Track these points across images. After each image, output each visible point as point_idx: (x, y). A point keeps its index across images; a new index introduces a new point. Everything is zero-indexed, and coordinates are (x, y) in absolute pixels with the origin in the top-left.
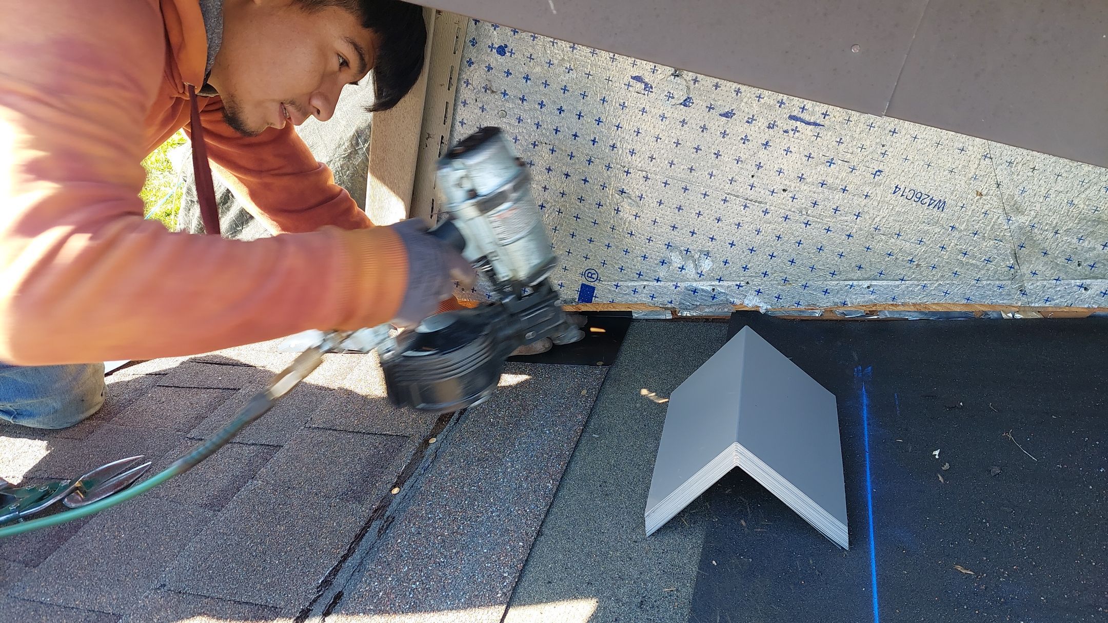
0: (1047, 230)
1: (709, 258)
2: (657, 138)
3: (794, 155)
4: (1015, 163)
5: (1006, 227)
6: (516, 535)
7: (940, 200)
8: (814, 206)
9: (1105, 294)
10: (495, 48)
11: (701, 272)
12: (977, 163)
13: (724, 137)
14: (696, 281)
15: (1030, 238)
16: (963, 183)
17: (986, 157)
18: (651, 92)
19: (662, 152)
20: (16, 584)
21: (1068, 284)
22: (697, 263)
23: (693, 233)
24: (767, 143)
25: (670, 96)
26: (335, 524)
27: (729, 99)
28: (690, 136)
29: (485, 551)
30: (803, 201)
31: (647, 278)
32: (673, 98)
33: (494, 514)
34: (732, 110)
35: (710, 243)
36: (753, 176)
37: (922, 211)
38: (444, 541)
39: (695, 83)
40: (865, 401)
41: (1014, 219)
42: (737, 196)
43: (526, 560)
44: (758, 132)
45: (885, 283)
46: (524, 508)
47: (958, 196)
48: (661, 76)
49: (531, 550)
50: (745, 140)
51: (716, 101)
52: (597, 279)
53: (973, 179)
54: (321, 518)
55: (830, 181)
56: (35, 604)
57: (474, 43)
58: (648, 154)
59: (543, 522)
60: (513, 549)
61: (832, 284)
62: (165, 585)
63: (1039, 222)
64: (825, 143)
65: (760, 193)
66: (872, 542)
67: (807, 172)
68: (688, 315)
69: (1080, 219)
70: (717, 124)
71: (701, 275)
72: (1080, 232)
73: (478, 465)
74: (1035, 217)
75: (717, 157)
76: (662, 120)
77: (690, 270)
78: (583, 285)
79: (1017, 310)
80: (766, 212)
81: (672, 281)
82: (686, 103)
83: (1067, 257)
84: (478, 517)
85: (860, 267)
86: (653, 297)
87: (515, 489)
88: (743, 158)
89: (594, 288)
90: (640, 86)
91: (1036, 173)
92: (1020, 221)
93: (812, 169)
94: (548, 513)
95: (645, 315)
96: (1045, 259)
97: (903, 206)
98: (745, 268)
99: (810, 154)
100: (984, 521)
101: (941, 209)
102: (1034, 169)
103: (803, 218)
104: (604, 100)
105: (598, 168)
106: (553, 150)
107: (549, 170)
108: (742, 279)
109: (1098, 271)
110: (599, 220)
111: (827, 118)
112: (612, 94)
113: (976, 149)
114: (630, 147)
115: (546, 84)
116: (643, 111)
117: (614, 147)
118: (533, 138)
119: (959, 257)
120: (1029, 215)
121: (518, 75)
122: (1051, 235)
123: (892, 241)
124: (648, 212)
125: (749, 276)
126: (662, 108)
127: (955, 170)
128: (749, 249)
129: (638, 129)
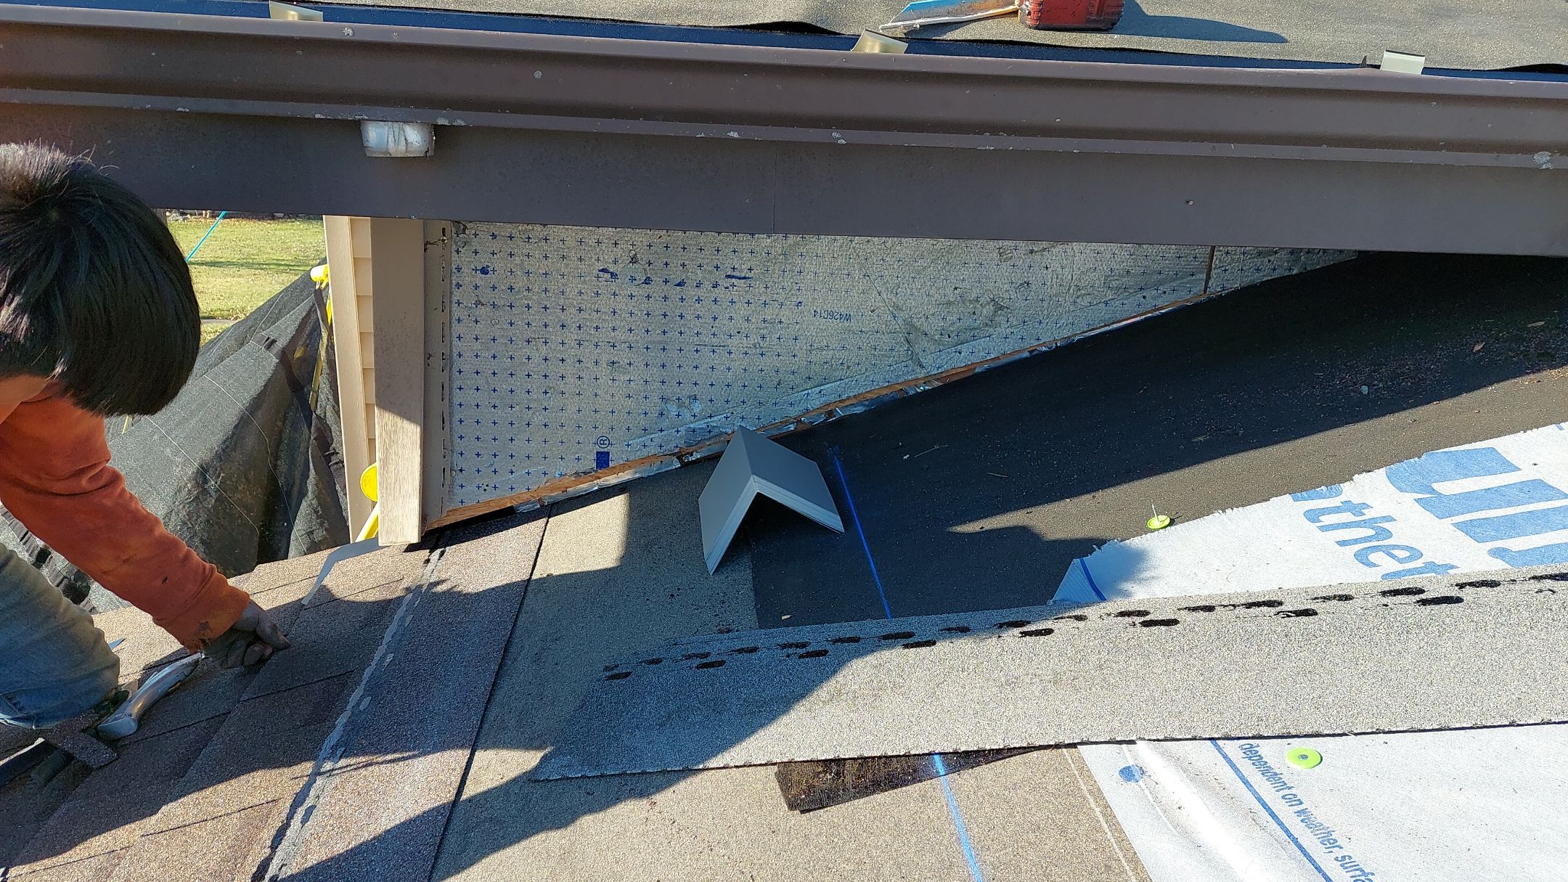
0: (921, 318)
1: (697, 401)
2: (631, 314)
3: (738, 304)
5: (894, 322)
7: (846, 314)
8: (763, 340)
9: (972, 353)
10: (478, 270)
11: (694, 413)
13: (682, 302)
14: (692, 423)
15: (913, 326)
17: (866, 276)
18: (618, 278)
19: (638, 323)
21: (948, 353)
22: (689, 407)
23: (680, 383)
24: (716, 299)
25: (633, 279)
27: (679, 273)
28: (657, 306)
30: (754, 339)
31: (652, 432)
32: (635, 280)
34: (683, 280)
35: (695, 388)
36: (712, 327)
39: (649, 266)
41: (897, 315)
42: (705, 345)
44: (706, 292)
45: (831, 385)
48: (622, 265)
50: (699, 300)
51: (669, 276)
52: (610, 444)
53: (863, 294)
55: (768, 317)
57: (459, 269)
58: (627, 327)
61: (795, 397)
63: (914, 314)
64: (757, 290)
65: (722, 339)
67: (750, 315)
69: (938, 305)
70: (675, 292)
71: (695, 416)
72: (942, 314)
74: (910, 311)
75: (681, 318)
76: (631, 299)
77: (687, 415)
78: (598, 453)
79: (923, 381)
80: (730, 353)
81: (673, 428)
82: (647, 281)
83: (940, 333)
85: (809, 378)
86: (661, 446)
88: (701, 314)
89: (608, 453)
90: (608, 276)
91: (901, 281)
92: (902, 316)
93: (753, 312)
96: (927, 338)
97: (824, 324)
98: (727, 401)
99: (749, 301)
101: (849, 320)
102: (897, 277)
103: (758, 350)
104: (581, 293)
105: (588, 348)
106: (546, 343)
107: (546, 359)
108: (727, 411)
109: (962, 337)
110: (599, 392)
111: (752, 272)
112: (586, 286)
113: (857, 272)
114: (610, 325)
115: (528, 289)
116: (615, 294)
117: (597, 328)
118: (526, 337)
119: (873, 352)
120: (906, 310)
121: (503, 287)
122: (925, 321)
123: (825, 351)
124: (637, 376)
125: (732, 407)
126: (629, 289)
127: (848, 290)
128: (726, 385)
129: (614, 310)
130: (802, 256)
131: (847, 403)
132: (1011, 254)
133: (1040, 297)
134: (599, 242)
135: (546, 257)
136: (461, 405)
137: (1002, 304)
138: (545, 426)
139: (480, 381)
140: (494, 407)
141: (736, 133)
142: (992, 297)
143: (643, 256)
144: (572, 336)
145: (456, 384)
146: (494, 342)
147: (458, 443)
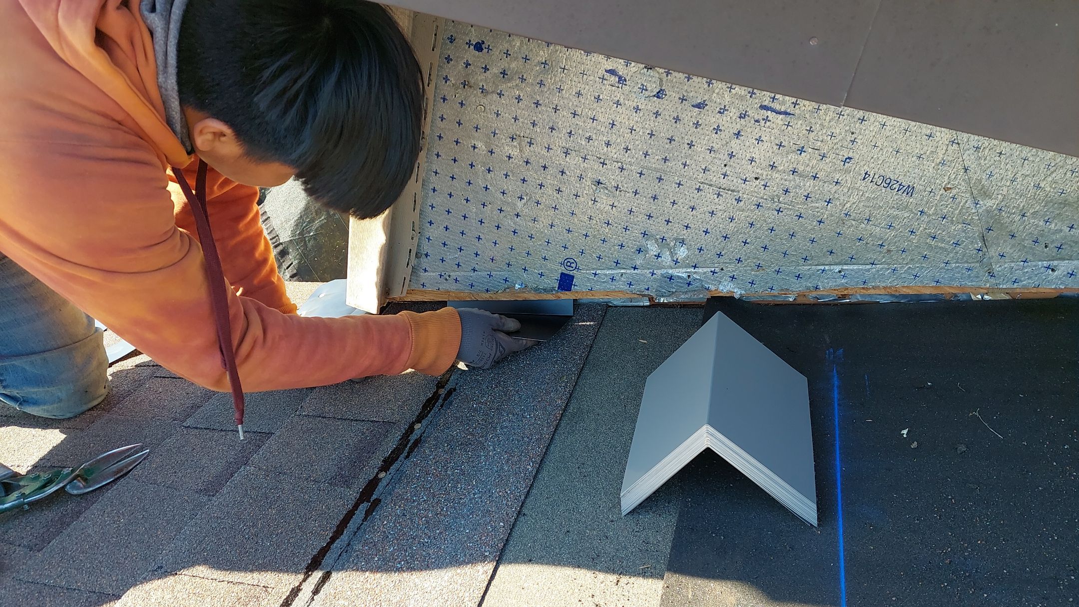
0: (1014, 214)
1: (684, 245)
2: (632, 130)
3: (766, 144)
4: (982, 148)
5: (973, 211)
6: (497, 516)
7: (909, 186)
8: (786, 194)
9: (1072, 274)
10: (472, 44)
11: (677, 259)
12: (945, 148)
13: (696, 128)
14: (672, 268)
15: (998, 221)
16: (931, 168)
17: (953, 142)
18: (626, 85)
19: (637, 143)
20: (21, 567)
21: (1035, 266)
22: (672, 250)
23: (668, 222)
24: (739, 132)
26: (324, 507)
27: (701, 91)
28: (664, 128)
29: (468, 531)
30: (774, 189)
31: (624, 266)
32: (646, 90)
33: (476, 496)
34: (704, 101)
35: (685, 231)
36: (725, 165)
37: (892, 197)
38: (427, 522)
39: (667, 76)
40: (836, 382)
41: (981, 203)
42: (711, 185)
43: (507, 540)
44: (729, 122)
45: (856, 267)
46: (505, 490)
47: (926, 181)
48: (634, 69)
49: (511, 530)
50: (717, 130)
51: (688, 92)
52: (576, 268)
53: (941, 164)
54: (311, 501)
55: (801, 168)
56: (39, 586)
57: (452, 40)
58: (623, 146)
59: (523, 503)
60: (494, 528)
61: (804, 269)
62: (162, 567)
63: (1006, 206)
64: (795, 131)
65: (734, 182)
66: (840, 519)
67: (777, 160)
68: (665, 301)
69: (1047, 202)
70: (690, 115)
71: (677, 262)
72: (1047, 215)
73: (461, 449)
74: (1002, 201)
75: (690, 148)
76: (636, 112)
77: (666, 258)
78: (562, 274)
79: (986, 291)
80: (739, 200)
81: (649, 269)
82: (659, 95)
83: (1035, 239)
84: (461, 499)
85: (831, 252)
86: (630, 284)
87: (496, 472)
88: (716, 148)
89: (573, 277)
90: (614, 79)
91: (1002, 157)
92: (988, 205)
93: (783, 158)
94: (528, 494)
96: (1013, 241)
97: (873, 192)
98: (720, 255)
99: (781, 143)
100: (950, 497)
101: (910, 194)
102: (1001, 153)
103: (775, 205)
104: (579, 94)
105: (573, 161)
106: (530, 144)
107: (527, 162)
108: (716, 265)
109: (1066, 250)
110: (576, 211)
111: (797, 107)
112: (587, 87)
114: (605, 139)
115: (523, 79)
116: (618, 103)
117: (589, 139)
118: (511, 132)
119: (928, 241)
120: (996, 198)
121: (495, 70)
122: (1019, 217)
123: (863, 226)
124: (624, 202)
125: (723, 263)
126: (636, 100)
127: (923, 156)
128: (723, 237)
129: (613, 121)
131: (872, 292)
136: (434, 190)
138: (514, 232)
139: (456, 169)
140: (467, 200)
144: (560, 140)
145: (433, 167)
146: (477, 131)
147: (428, 228)
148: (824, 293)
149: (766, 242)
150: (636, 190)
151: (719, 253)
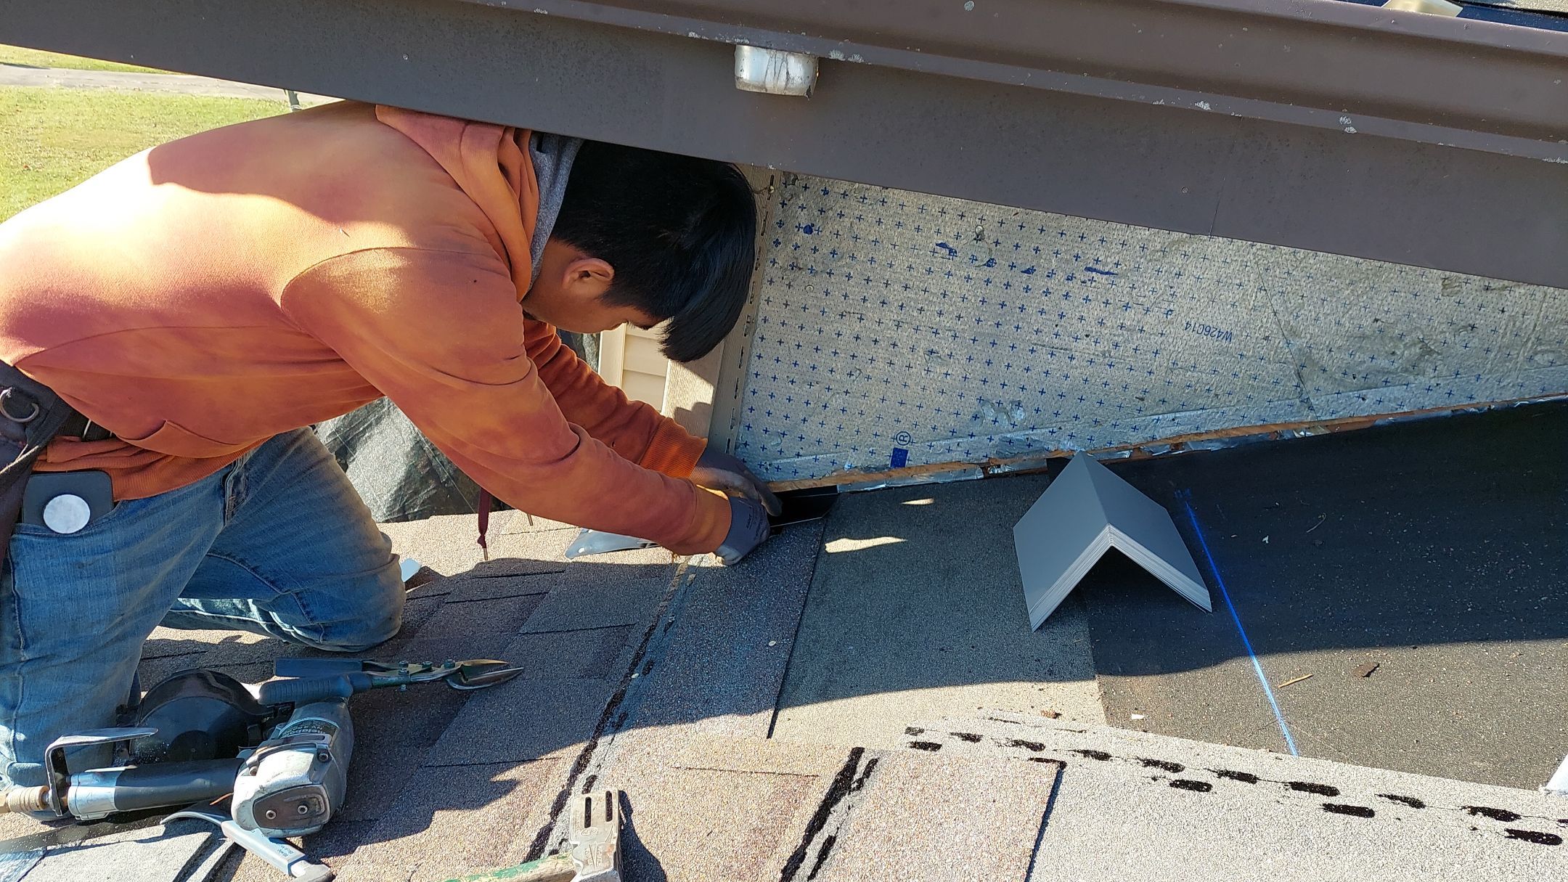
0: (1322, 350)
1: (1020, 408)
2: (964, 298)
3: (1093, 303)
4: (1285, 293)
5: (1287, 350)
7: (1227, 332)
8: (1115, 348)
9: (1380, 401)
10: (802, 228)
11: (1015, 423)
12: (1253, 295)
13: (1026, 292)
14: (1010, 432)
15: (1309, 358)
16: (1244, 315)
17: (1259, 290)
18: (956, 256)
19: (969, 310)
21: (1348, 397)
22: (1009, 414)
23: (1004, 385)
24: (1067, 293)
25: (974, 259)
27: (1029, 258)
28: (996, 294)
30: (1105, 345)
31: (960, 435)
32: (976, 260)
34: (1033, 267)
35: (1021, 393)
36: (1057, 326)
37: (1213, 343)
39: (996, 246)
40: (1192, 514)
41: (1292, 342)
42: (1044, 346)
44: (1058, 285)
45: (1188, 413)
47: (1242, 327)
48: (965, 241)
50: (1047, 293)
51: (1017, 260)
52: (909, 441)
53: (1252, 310)
55: (1127, 323)
57: (781, 224)
58: (955, 313)
61: (1139, 420)
63: (1314, 344)
64: (1120, 290)
65: (1066, 341)
66: (1230, 602)
67: (1105, 317)
68: (1000, 471)
69: (1348, 337)
70: (1020, 280)
71: (1014, 425)
72: (1350, 349)
74: (1310, 339)
75: (1022, 311)
76: (967, 281)
77: (1005, 423)
78: (895, 450)
79: (1307, 426)
81: (986, 435)
82: (990, 263)
83: (1343, 372)
85: (1164, 401)
86: (967, 453)
88: (1046, 309)
89: (907, 452)
90: (945, 252)
91: (1304, 300)
92: (1299, 343)
93: (1111, 314)
95: (956, 477)
96: (1325, 376)
97: (1195, 340)
98: (1057, 414)
99: (1108, 300)
101: (1229, 340)
102: (1303, 296)
103: (1106, 360)
104: (910, 267)
105: (904, 335)
106: (861, 319)
107: (857, 338)
108: (1054, 425)
109: (1370, 381)
110: (909, 382)
111: (1119, 267)
112: (918, 261)
113: (1252, 283)
114: (937, 309)
115: (853, 257)
116: (949, 274)
118: (841, 309)
119: (1250, 382)
120: (1305, 337)
121: (825, 250)
122: (1326, 354)
123: (1189, 373)
124: (956, 370)
125: (1061, 421)
126: (967, 270)
127: (1237, 304)
128: (1059, 395)
129: (945, 291)
130: (1185, 256)
131: (1204, 437)
132: (1458, 289)
133: (1486, 346)
134: (943, 212)
135: (879, 222)
136: (757, 375)
137: (1433, 348)
138: (843, 410)
139: (782, 351)
140: (792, 382)
141: (1207, 105)
142: (1421, 337)
143: (990, 236)
144: (891, 315)
145: (756, 352)
146: (804, 311)
147: (748, 415)
148: (1161, 443)
149: (1101, 397)
150: (970, 357)
151: (1056, 412)
